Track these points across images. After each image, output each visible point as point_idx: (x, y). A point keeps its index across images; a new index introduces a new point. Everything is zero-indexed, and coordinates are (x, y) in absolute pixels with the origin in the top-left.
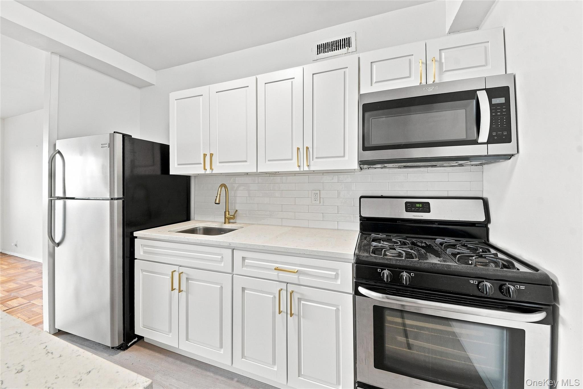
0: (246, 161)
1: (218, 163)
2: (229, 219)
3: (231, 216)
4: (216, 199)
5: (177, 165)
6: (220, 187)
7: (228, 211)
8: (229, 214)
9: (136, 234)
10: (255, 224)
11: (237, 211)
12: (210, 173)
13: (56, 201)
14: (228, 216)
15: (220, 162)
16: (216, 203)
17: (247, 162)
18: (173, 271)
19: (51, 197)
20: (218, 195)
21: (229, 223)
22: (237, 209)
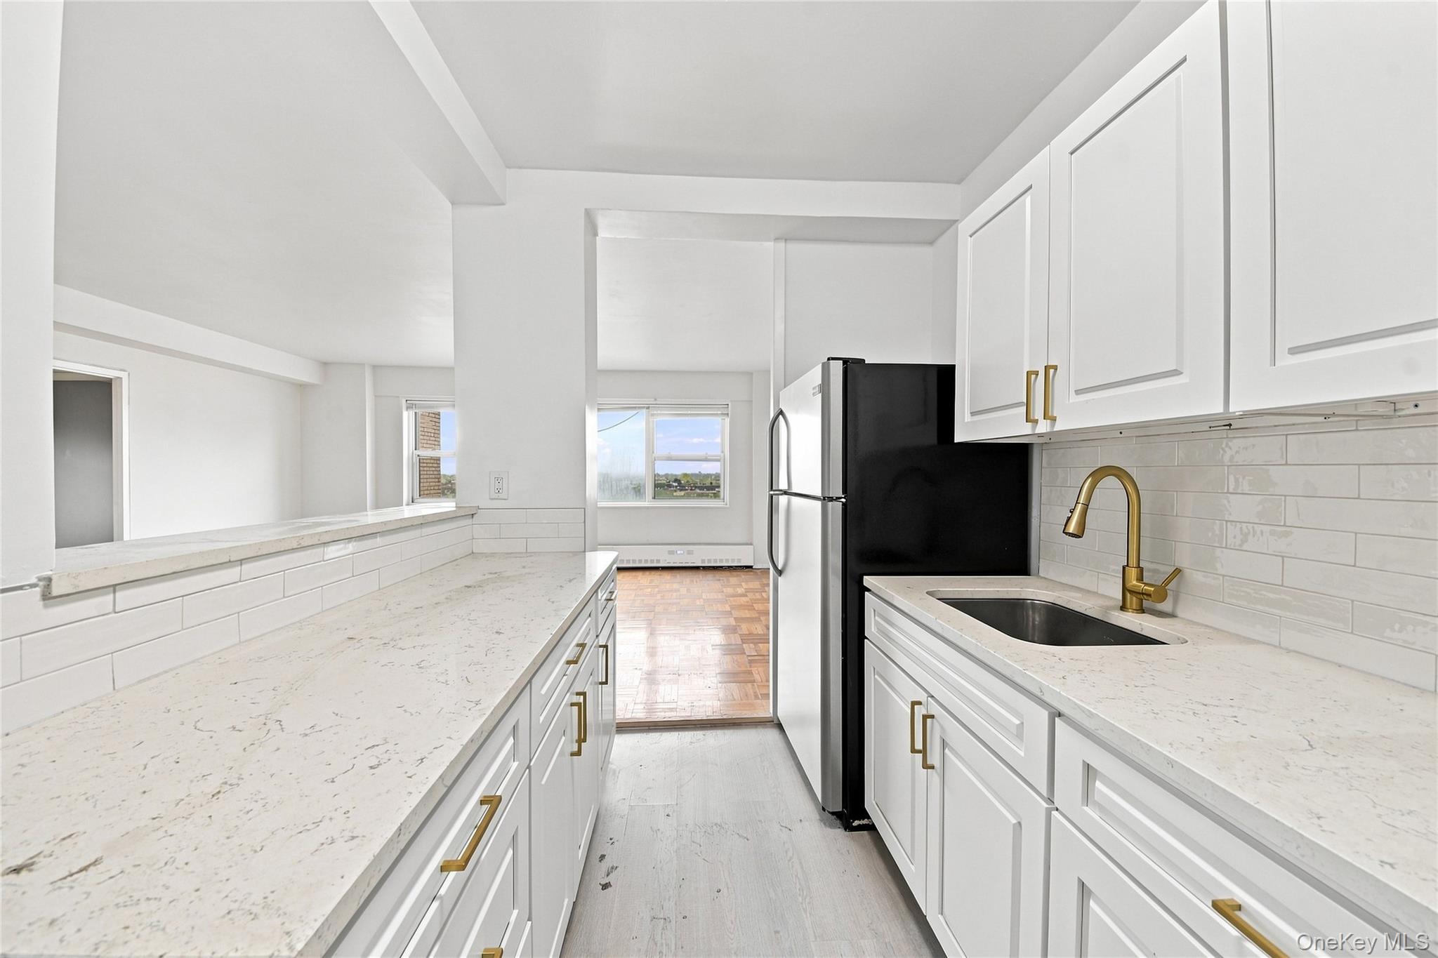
0: (1175, 373)
1: (1072, 393)
2: (1142, 595)
3: (1146, 584)
4: (1069, 519)
5: (969, 414)
6: (1090, 479)
7: (1139, 567)
8: (1140, 579)
9: (868, 581)
10: (1259, 642)
11: (1178, 571)
12: (1048, 430)
13: (780, 497)
14: (1135, 582)
15: (1078, 392)
16: (1066, 531)
17: (1182, 373)
18: (915, 702)
19: (771, 489)
20: (1079, 507)
21: (1142, 610)
22: (1178, 565)
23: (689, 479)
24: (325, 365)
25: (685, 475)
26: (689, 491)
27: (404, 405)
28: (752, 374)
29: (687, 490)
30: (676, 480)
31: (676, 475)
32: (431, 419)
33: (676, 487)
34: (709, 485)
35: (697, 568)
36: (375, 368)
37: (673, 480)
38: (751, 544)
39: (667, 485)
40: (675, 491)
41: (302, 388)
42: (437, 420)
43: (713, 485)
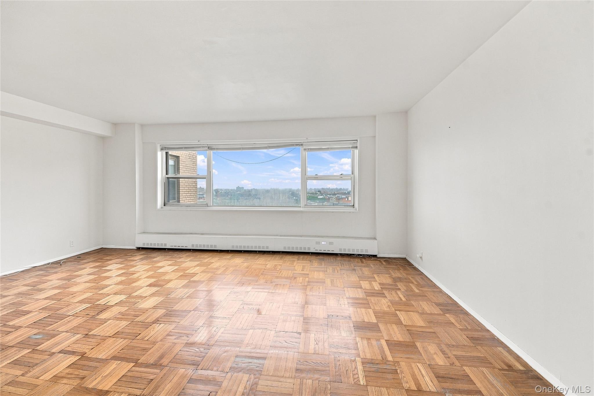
23: (324, 191)
24: (115, 125)
25: (323, 189)
26: (325, 196)
27: (159, 148)
28: (375, 117)
29: (324, 195)
30: (319, 191)
31: (319, 189)
32: (191, 160)
33: (319, 194)
34: (334, 193)
35: (336, 255)
36: (142, 126)
37: (318, 191)
38: (375, 239)
39: (315, 193)
40: (319, 196)
41: (103, 139)
42: (195, 161)
43: (335, 193)
